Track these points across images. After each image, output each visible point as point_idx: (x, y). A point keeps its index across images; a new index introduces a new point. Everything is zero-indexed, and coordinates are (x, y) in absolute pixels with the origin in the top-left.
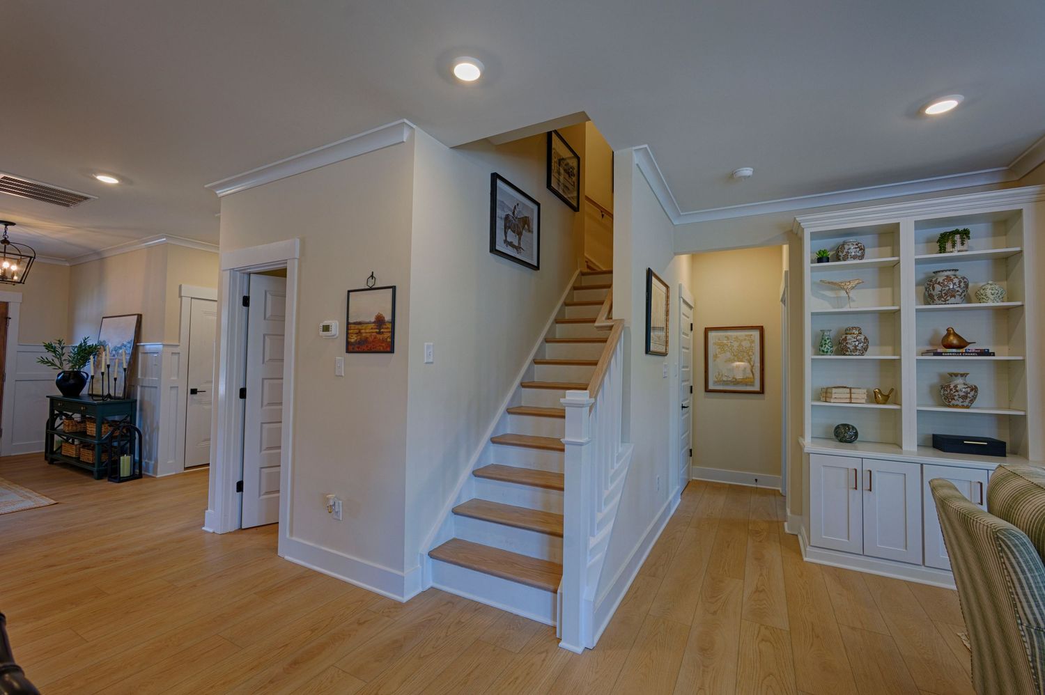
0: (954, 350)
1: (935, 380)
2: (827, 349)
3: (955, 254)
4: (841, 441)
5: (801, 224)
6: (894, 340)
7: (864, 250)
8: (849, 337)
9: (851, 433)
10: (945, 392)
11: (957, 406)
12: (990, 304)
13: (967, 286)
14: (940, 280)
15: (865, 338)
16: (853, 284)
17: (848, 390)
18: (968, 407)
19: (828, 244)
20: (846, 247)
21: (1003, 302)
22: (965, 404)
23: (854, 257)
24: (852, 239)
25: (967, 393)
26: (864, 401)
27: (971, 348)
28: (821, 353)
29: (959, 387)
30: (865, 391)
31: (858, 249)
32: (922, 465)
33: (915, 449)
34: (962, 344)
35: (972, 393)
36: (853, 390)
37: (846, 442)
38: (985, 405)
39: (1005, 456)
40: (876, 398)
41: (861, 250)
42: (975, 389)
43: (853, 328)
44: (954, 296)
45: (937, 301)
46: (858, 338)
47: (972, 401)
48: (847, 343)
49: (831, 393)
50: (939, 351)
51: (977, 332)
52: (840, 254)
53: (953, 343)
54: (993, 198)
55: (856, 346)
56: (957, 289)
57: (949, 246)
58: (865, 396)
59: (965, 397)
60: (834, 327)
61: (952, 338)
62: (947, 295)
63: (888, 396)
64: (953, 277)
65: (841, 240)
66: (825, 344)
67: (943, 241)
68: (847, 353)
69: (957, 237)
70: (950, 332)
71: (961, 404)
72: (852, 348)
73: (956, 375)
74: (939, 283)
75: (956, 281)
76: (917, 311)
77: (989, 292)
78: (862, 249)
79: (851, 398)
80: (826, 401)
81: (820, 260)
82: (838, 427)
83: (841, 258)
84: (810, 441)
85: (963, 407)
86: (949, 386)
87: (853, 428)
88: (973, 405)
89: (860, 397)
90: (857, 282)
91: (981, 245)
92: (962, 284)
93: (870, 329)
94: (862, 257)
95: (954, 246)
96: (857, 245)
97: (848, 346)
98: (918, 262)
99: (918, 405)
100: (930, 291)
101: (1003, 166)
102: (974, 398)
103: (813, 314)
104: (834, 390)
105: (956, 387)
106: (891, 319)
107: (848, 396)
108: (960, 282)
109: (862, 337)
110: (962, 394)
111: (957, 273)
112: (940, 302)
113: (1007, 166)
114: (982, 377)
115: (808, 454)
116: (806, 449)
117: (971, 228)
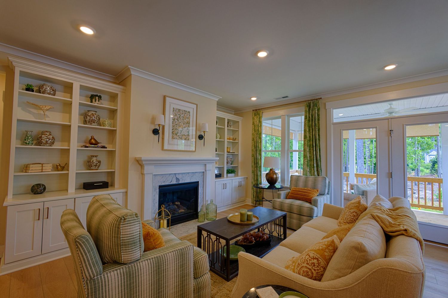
0: (93, 146)
1: (86, 159)
2: (29, 142)
3: (96, 104)
4: (35, 194)
5: (13, 63)
6: (67, 139)
7: (55, 92)
8: (43, 136)
9: (42, 188)
10: (89, 165)
11: (93, 169)
12: (107, 128)
13: (99, 119)
14: (89, 114)
15: (53, 137)
16: (47, 108)
17: (41, 165)
18: (97, 170)
19: (35, 83)
20: (45, 87)
21: (111, 127)
22: (96, 168)
23: (49, 94)
24: (48, 84)
25: (97, 164)
26: (50, 170)
27: (99, 145)
28: (25, 144)
29: (94, 161)
30: (51, 165)
31: (52, 90)
32: (75, 198)
33: (74, 190)
34: (96, 143)
35: (99, 164)
36: (44, 165)
37: (38, 194)
38: (103, 169)
39: (108, 188)
40: (57, 168)
41: (53, 91)
42: (100, 162)
43: (46, 132)
44: (94, 122)
45: (88, 124)
46: (49, 137)
47: (98, 167)
48: (42, 139)
49: (29, 167)
50: (87, 145)
51: (102, 139)
52: (41, 90)
53: (93, 143)
54: (110, 86)
55: (47, 141)
56: (96, 120)
57: (94, 100)
58: (51, 168)
59: (96, 166)
60: (35, 130)
61: (93, 140)
62: (92, 122)
63: (64, 167)
64: (94, 114)
65: (42, 83)
66: (28, 139)
67: (92, 97)
68: (42, 145)
69: (97, 98)
70: (92, 138)
71: (94, 168)
72: (44, 142)
73: (93, 156)
74: (89, 116)
75: (95, 116)
76: (79, 126)
77: (107, 123)
78: (55, 91)
79: (42, 169)
80: (26, 172)
81: (27, 89)
82: (33, 186)
83: (41, 92)
84: (12, 198)
85: (95, 170)
86: (90, 161)
87: (43, 185)
88: (99, 169)
89: (48, 169)
90: (50, 107)
91: (105, 104)
92: (98, 118)
93: (57, 133)
94: (54, 95)
95: (95, 101)
96: (51, 87)
97: (42, 141)
98: (80, 104)
99: (76, 170)
100: (86, 118)
101: (113, 75)
102: (99, 165)
103: (19, 120)
104: (31, 166)
105: (93, 161)
106: (67, 128)
107: (44, 168)
108: (97, 117)
109: (51, 137)
110: (95, 164)
111: (96, 113)
112: (89, 124)
113: (115, 76)
114: (103, 157)
115: (7, 207)
116: (5, 204)
117: (102, 95)
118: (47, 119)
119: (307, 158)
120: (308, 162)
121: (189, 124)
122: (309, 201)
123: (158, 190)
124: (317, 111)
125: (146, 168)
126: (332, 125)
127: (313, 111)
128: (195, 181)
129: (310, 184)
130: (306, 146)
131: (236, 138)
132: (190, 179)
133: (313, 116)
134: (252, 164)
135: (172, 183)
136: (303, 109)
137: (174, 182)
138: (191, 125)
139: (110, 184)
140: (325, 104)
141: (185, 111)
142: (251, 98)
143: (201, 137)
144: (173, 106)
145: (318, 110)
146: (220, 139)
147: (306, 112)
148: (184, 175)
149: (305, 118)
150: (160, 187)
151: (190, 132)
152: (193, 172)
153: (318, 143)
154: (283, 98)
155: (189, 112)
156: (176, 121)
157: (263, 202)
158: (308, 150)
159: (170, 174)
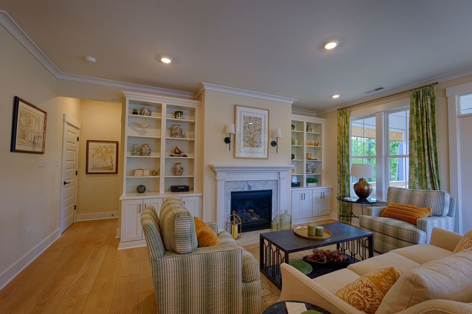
0: (177, 155)
1: (173, 166)
2: (135, 153)
3: (179, 119)
4: (139, 193)
5: (125, 95)
6: (158, 150)
7: (151, 112)
8: (143, 148)
9: (143, 188)
10: (175, 171)
11: (177, 175)
12: (187, 139)
13: (181, 132)
14: (174, 128)
15: (150, 149)
16: (146, 126)
17: (142, 170)
18: (180, 175)
19: (138, 107)
20: (144, 109)
21: (191, 138)
22: (180, 174)
23: (147, 115)
24: (146, 107)
25: (180, 170)
26: (148, 175)
27: (182, 154)
28: (133, 154)
29: (178, 168)
30: (149, 170)
31: (148, 111)
32: (163, 198)
33: (163, 192)
34: (180, 153)
35: (181, 170)
36: (144, 171)
37: (141, 193)
38: (186, 175)
39: (188, 191)
40: (153, 173)
41: (149, 112)
42: (182, 169)
43: (145, 144)
44: (177, 135)
45: (173, 136)
46: (147, 148)
47: (181, 173)
48: (142, 151)
49: (135, 172)
50: (173, 155)
51: (184, 148)
52: (142, 112)
53: (177, 152)
54: (189, 102)
55: (146, 152)
56: (179, 132)
57: (177, 116)
58: (148, 173)
59: (179, 172)
60: (139, 143)
61: (177, 150)
62: (176, 134)
63: (157, 173)
64: (177, 128)
65: (143, 106)
66: (134, 151)
67: (176, 113)
68: (143, 155)
69: (179, 113)
70: (177, 148)
71: (178, 174)
72: (144, 153)
73: (177, 164)
74: (174, 130)
75: (178, 129)
76: (166, 139)
77: (187, 134)
78: (150, 112)
79: (143, 174)
80: (133, 176)
81: (134, 113)
82: (138, 187)
83: (142, 114)
84: (125, 194)
85: (179, 175)
86: (175, 168)
87: (144, 186)
88: (183, 174)
90: (147, 125)
91: (186, 118)
92: (180, 131)
93: (152, 145)
94: (150, 115)
95: (178, 117)
96: (148, 109)
97: (143, 152)
98: (167, 120)
99: (165, 175)
100: (173, 132)
101: (192, 92)
102: (182, 172)
103: (128, 137)
104: (136, 171)
105: (177, 168)
106: (159, 140)
107: (144, 173)
108: (179, 130)
109: (148, 148)
110: (179, 170)
111: (180, 127)
112: (174, 137)
113: (194, 92)
114: (185, 165)
115: (121, 200)
116: (121, 198)
117: (183, 111)
118: (146, 134)
119: (415, 165)
120: (416, 170)
121: (261, 131)
122: (414, 222)
123: (230, 196)
124: (429, 102)
125: (219, 174)
126: (458, 120)
127: (424, 102)
128: (268, 189)
129: (417, 200)
130: (413, 150)
131: (318, 143)
132: (263, 187)
133: (423, 109)
134: (338, 173)
135: (243, 190)
136: (408, 101)
137: (246, 189)
138: (262, 132)
139: (190, 188)
140: (444, 91)
141: (256, 118)
142: (332, 96)
143: (274, 144)
144: (243, 114)
145: (432, 100)
146: (298, 145)
147: (412, 104)
148: (256, 183)
149: (411, 113)
150: (232, 193)
151: (261, 139)
152: (265, 180)
153: (432, 145)
154: (376, 90)
155: (260, 119)
156: (247, 128)
157: (352, 218)
158: (416, 154)
159: (242, 181)
